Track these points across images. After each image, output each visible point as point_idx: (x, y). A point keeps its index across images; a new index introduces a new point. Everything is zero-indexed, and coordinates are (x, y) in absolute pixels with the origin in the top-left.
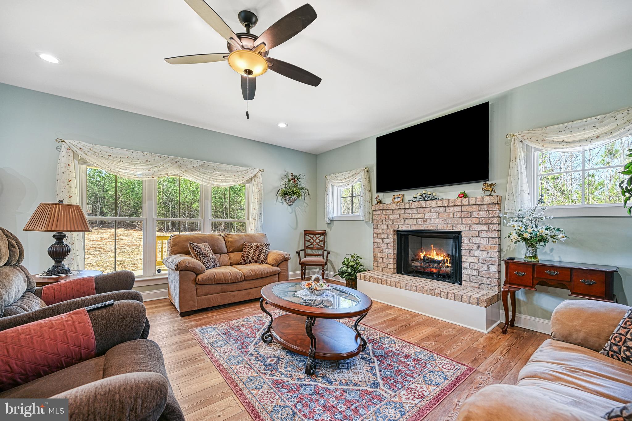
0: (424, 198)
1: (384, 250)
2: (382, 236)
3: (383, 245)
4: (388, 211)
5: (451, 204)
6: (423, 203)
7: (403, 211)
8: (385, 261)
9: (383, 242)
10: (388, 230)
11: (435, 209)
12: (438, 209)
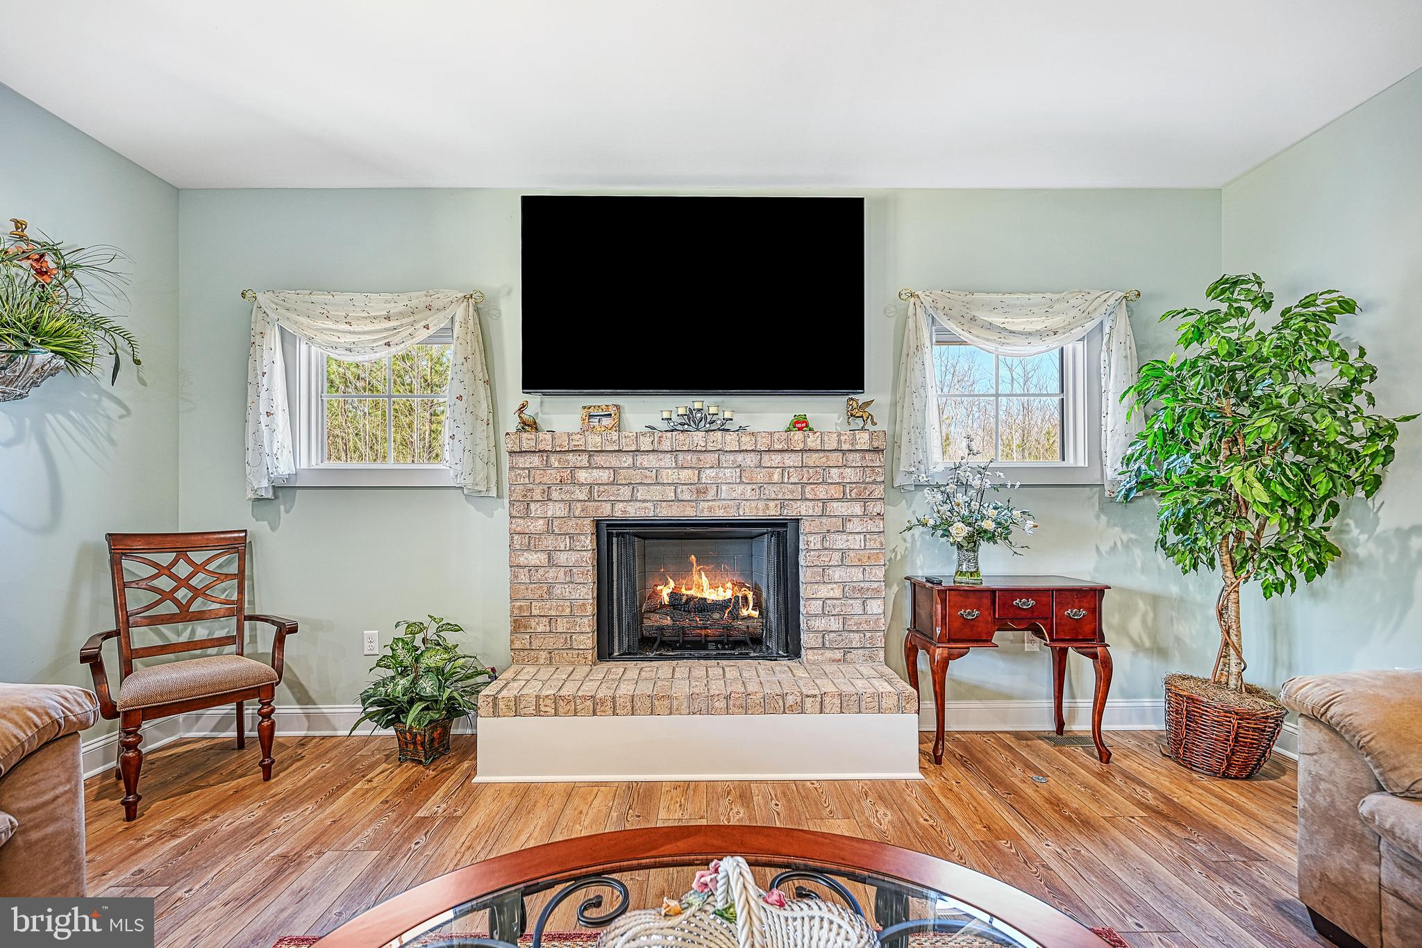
0: (691, 420)
1: (558, 590)
2: (549, 542)
3: (552, 573)
4: (570, 457)
5: (778, 447)
6: (698, 438)
7: (627, 460)
8: (561, 626)
9: (551, 563)
10: (572, 522)
11: (731, 457)
12: (740, 457)
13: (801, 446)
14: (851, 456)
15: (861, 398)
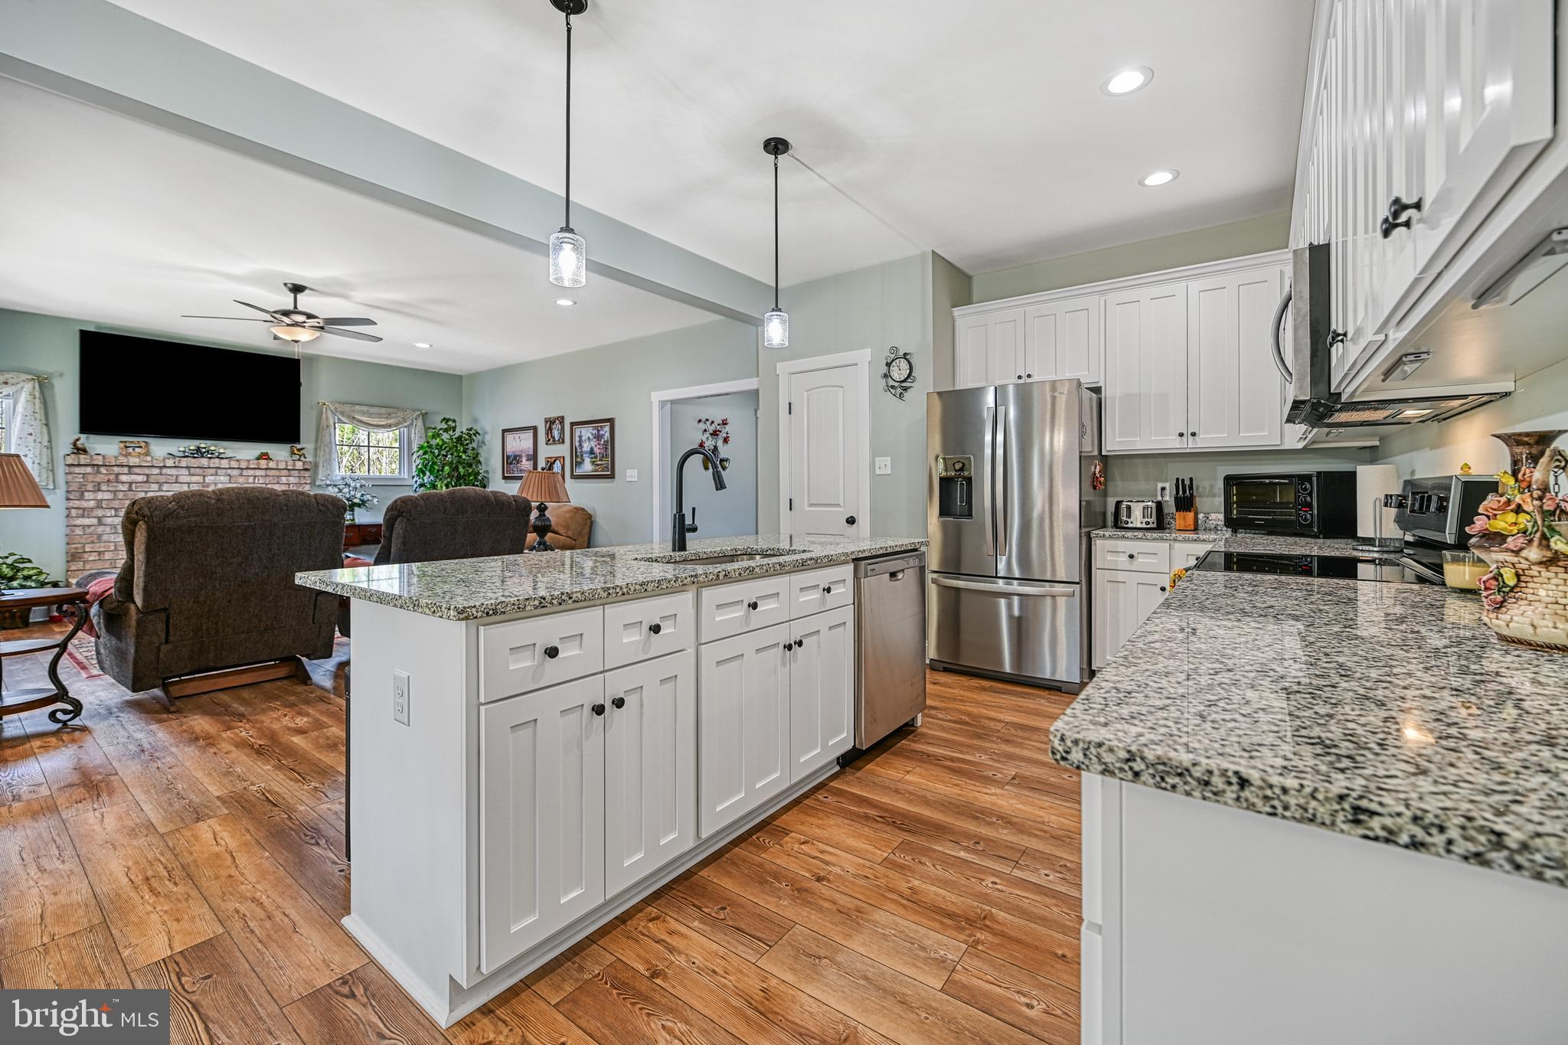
0: (199, 452)
1: (105, 537)
2: (100, 513)
3: (100, 529)
4: (115, 468)
5: (252, 466)
6: (204, 462)
7: (156, 471)
8: (107, 556)
9: (100, 523)
10: (117, 502)
11: (224, 471)
12: (229, 471)
13: (265, 467)
14: (293, 472)
15: (298, 446)
